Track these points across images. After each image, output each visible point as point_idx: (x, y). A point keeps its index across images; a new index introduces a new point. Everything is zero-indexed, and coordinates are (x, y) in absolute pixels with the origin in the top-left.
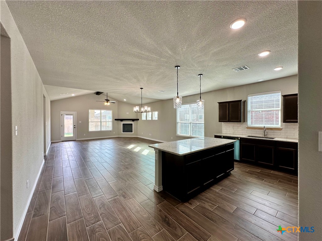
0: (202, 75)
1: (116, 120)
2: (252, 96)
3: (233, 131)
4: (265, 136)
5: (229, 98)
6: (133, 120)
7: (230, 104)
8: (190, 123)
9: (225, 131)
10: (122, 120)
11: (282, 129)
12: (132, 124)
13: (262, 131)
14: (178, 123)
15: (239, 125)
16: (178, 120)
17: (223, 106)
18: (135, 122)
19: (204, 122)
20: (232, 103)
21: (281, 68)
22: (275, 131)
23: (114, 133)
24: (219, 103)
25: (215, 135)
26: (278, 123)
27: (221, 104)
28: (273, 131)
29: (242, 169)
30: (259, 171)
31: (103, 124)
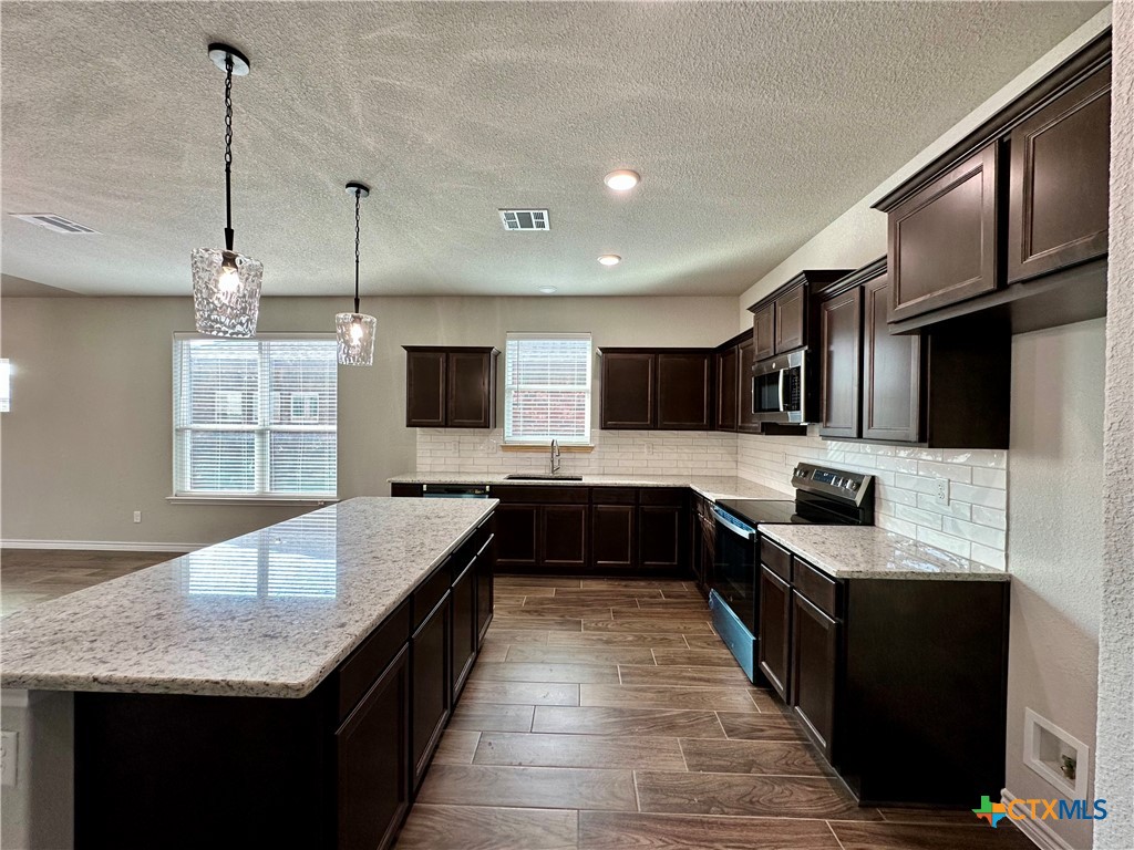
0: (367, 190)
2: (518, 339)
3: (458, 461)
4: (553, 472)
5: (444, 333)
7: (454, 357)
8: (262, 433)
9: (429, 461)
11: (593, 448)
13: (544, 455)
14: (181, 431)
15: (477, 439)
16: (183, 414)
17: (422, 361)
19: (334, 428)
20: (461, 356)
21: (616, 261)
22: (578, 456)
24: (410, 349)
25: (393, 484)
26: (584, 429)
27: (417, 355)
28: (572, 456)
29: (505, 602)
30: (551, 593)
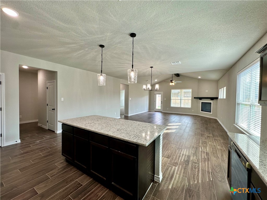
1: (195, 98)
6: (212, 99)
10: (201, 99)
12: (211, 103)
14: (238, 104)
18: (215, 101)
23: (193, 110)
31: (183, 101)
